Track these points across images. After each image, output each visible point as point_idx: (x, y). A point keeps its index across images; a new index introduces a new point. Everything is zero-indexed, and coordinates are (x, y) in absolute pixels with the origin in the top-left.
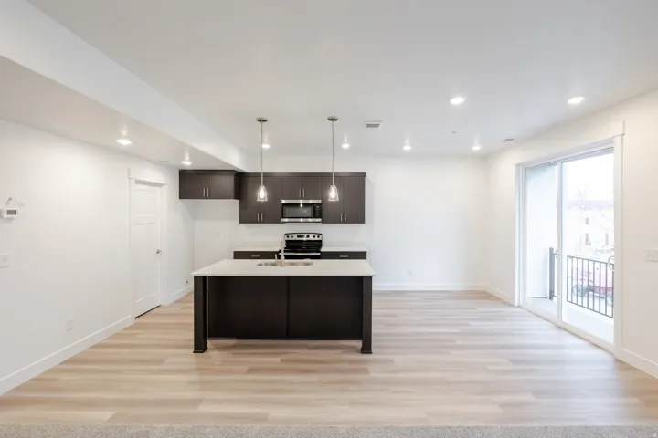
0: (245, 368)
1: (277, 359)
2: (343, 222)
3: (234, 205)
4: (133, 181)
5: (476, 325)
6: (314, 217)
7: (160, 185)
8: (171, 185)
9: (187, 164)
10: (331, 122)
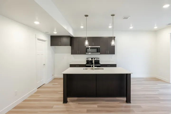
0: (86, 110)
1: (96, 106)
2: (108, 54)
3: (69, 48)
4: (37, 39)
5: (162, 91)
6: (97, 52)
7: (44, 41)
8: (48, 41)
9: (55, 33)
10: (112, 16)
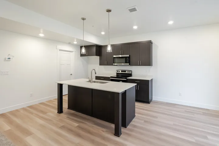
2: (140, 65)
4: (58, 50)
6: (126, 63)
7: (72, 52)
8: (75, 51)
9: (75, 43)
10: (108, 13)
